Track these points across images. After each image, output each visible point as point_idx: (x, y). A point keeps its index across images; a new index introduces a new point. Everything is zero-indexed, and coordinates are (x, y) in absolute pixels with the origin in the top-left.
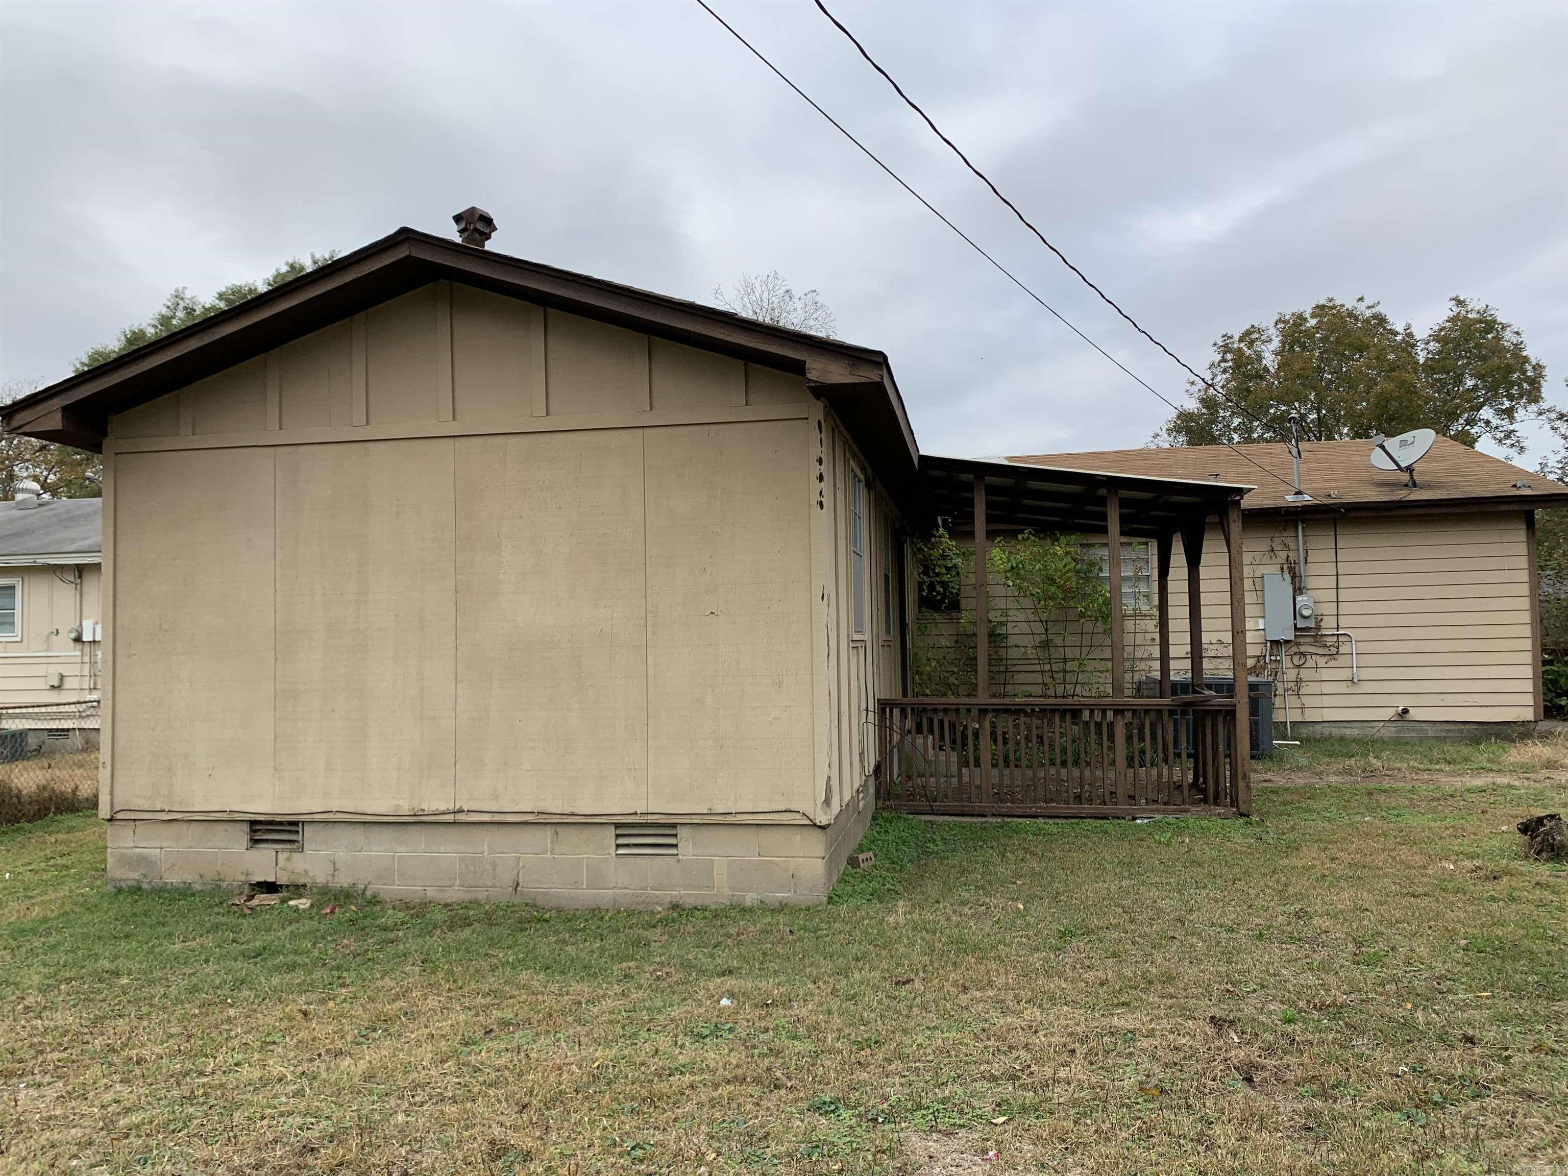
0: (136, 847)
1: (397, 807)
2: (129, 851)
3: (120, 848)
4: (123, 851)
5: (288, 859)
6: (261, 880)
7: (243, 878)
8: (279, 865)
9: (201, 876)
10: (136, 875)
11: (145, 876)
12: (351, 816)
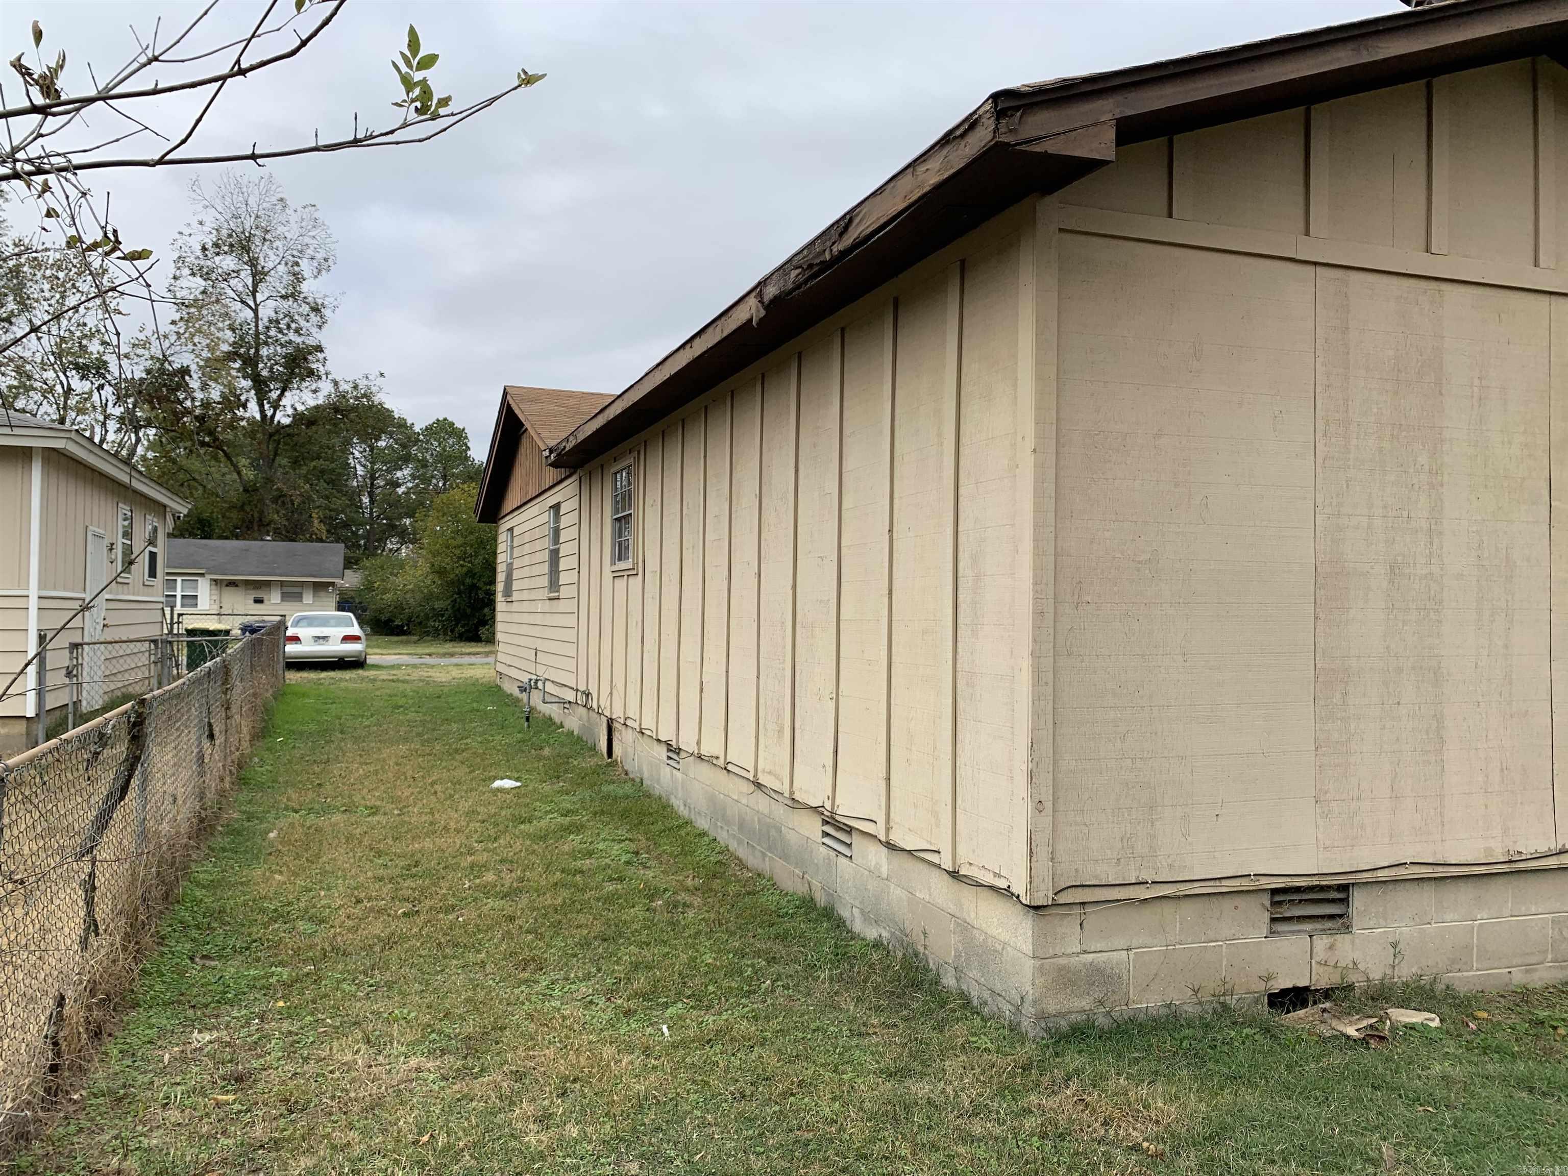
0: (1085, 952)
1: (1489, 851)
2: (1074, 960)
3: (1055, 956)
4: (1063, 961)
5: (1331, 947)
6: (1289, 985)
7: (1261, 986)
8: (1317, 958)
9: (1196, 992)
10: (1085, 1003)
11: (1101, 1003)
12: (1429, 869)
